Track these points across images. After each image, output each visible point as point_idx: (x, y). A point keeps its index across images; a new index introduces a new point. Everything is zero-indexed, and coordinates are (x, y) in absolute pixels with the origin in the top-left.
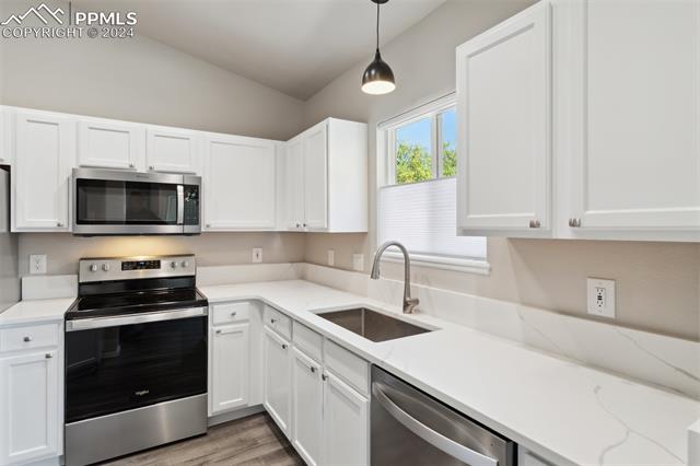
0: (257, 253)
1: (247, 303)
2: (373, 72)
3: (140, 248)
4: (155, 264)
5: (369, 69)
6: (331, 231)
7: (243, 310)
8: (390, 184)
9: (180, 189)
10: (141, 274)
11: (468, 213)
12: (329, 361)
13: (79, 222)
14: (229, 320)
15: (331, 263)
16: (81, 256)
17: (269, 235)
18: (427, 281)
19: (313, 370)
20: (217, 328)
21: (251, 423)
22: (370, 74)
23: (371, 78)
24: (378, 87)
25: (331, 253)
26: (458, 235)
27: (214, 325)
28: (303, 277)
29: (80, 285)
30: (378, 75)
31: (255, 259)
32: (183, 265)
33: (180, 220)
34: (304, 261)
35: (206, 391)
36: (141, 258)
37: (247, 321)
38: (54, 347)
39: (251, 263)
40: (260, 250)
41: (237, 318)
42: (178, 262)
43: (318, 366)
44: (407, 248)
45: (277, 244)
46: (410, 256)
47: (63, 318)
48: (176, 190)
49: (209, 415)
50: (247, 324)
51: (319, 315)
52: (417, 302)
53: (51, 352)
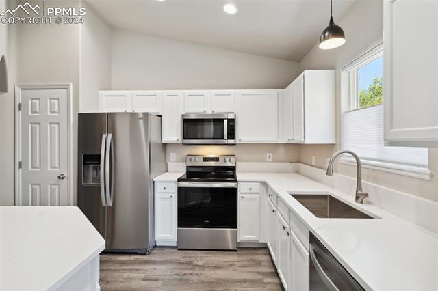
0: (269, 156)
1: (259, 184)
2: (327, 34)
3: (212, 151)
4: (217, 159)
5: (324, 33)
6: (306, 143)
7: (256, 187)
8: (352, 109)
9: (226, 121)
10: (212, 164)
11: (392, 128)
12: (293, 224)
13: (184, 138)
14: (248, 191)
15: (314, 164)
16: (188, 154)
17: (277, 145)
18: (376, 180)
19: (284, 228)
20: (242, 195)
21: (260, 251)
22: (324, 36)
23: (325, 38)
24: (333, 43)
25: (314, 158)
26: (385, 145)
27: (241, 193)
28: (298, 172)
29: (187, 167)
30: (330, 36)
31: (268, 159)
32: (230, 161)
33: (226, 137)
34: (299, 162)
35: (236, 227)
36: (212, 156)
37: (258, 193)
38: (174, 193)
39: (266, 161)
40: (271, 155)
41: (253, 191)
42: (228, 159)
43: (288, 226)
44: (359, 155)
45: (282, 151)
46: (361, 161)
47: (176, 180)
48: (223, 122)
49: (238, 241)
50: (258, 195)
51: (292, 195)
52: (366, 195)
53: (173, 195)
